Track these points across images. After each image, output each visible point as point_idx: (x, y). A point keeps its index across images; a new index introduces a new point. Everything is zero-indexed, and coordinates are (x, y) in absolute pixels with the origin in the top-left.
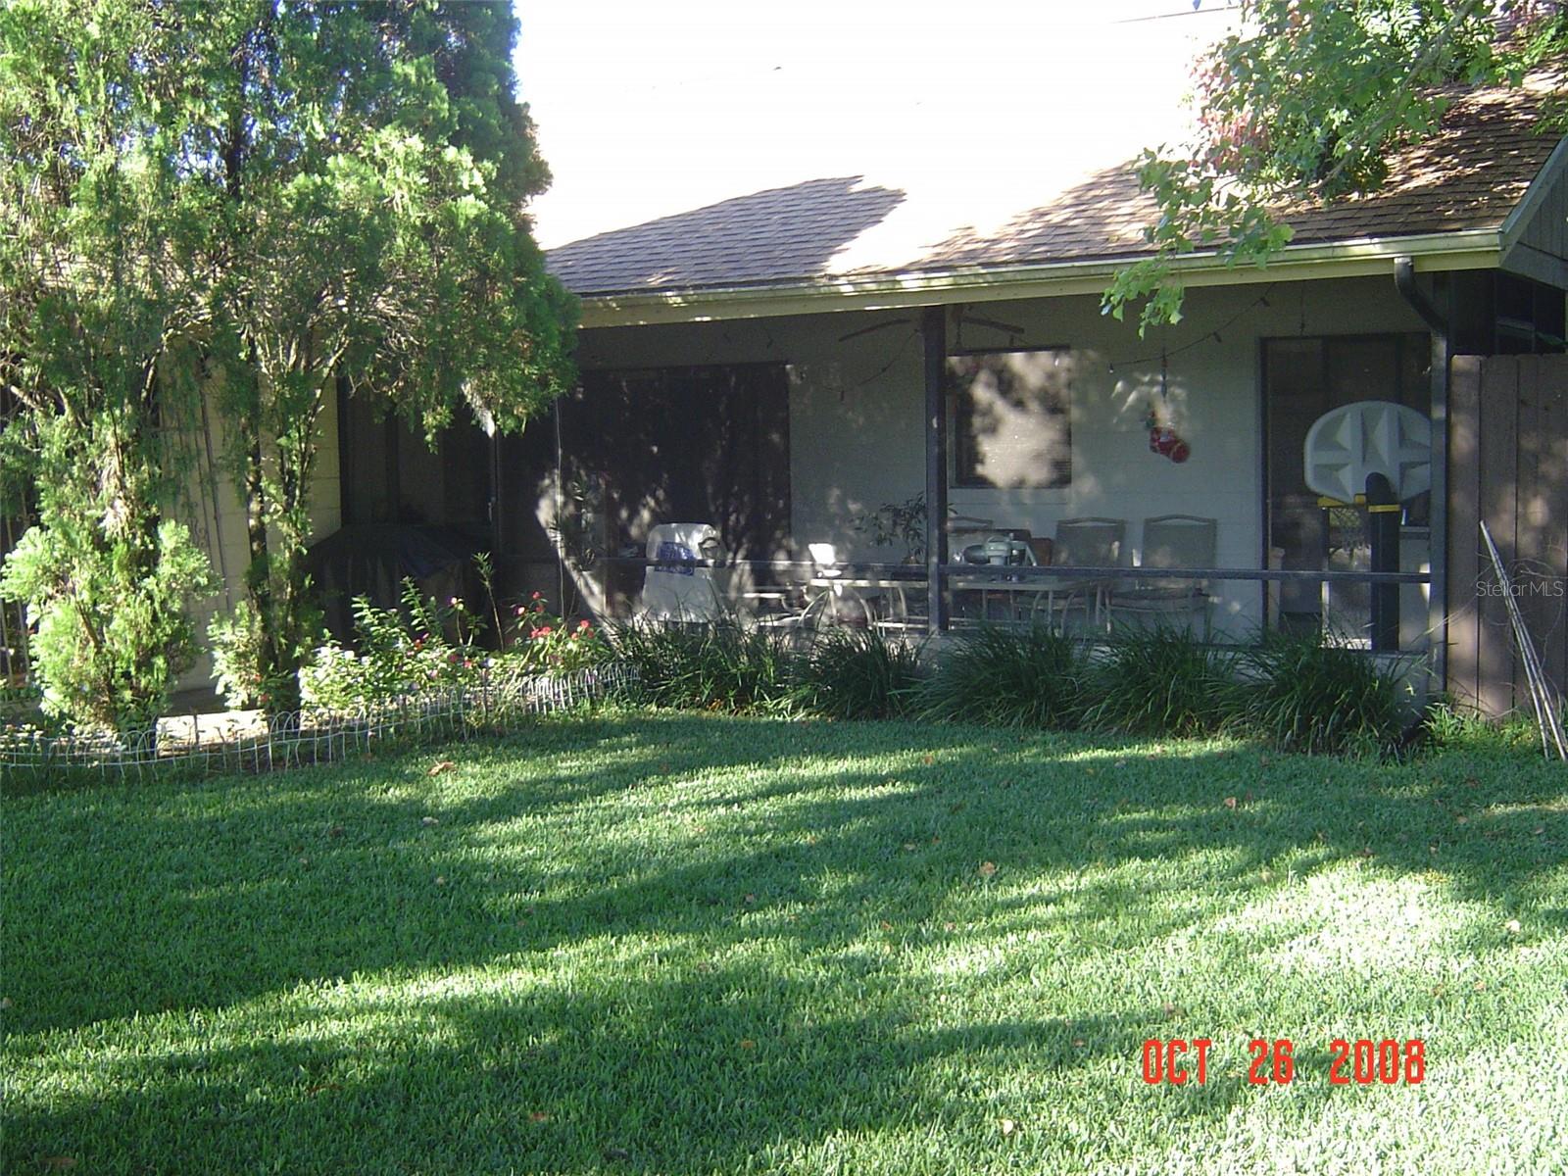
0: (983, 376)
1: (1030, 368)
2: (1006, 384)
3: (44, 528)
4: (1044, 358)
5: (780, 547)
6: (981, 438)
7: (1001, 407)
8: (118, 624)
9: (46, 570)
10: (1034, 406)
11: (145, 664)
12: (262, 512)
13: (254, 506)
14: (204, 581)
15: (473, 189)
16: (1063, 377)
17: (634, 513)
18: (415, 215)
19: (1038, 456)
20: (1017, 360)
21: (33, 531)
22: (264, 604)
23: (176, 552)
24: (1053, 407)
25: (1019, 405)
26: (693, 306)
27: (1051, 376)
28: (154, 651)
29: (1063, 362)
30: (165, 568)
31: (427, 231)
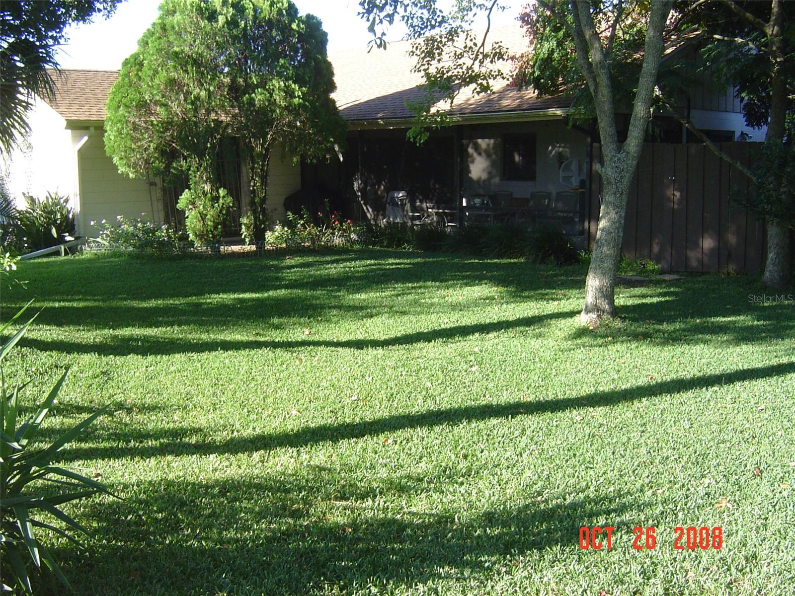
0: (471, 145)
1: (483, 143)
2: (477, 148)
3: (190, 189)
4: (487, 140)
5: (418, 198)
6: (471, 165)
7: (475, 155)
8: (208, 217)
9: (190, 201)
10: (483, 154)
11: (216, 227)
12: (255, 185)
13: (252, 184)
14: (231, 205)
15: (299, 96)
16: (491, 146)
17: (379, 187)
18: (283, 104)
19: (484, 170)
20: (480, 141)
21: (187, 190)
22: (254, 212)
23: (224, 197)
24: (488, 155)
25: (480, 154)
26: (387, 124)
27: (488, 145)
28: (218, 224)
29: (492, 141)
30: (221, 201)
31: (286, 108)
